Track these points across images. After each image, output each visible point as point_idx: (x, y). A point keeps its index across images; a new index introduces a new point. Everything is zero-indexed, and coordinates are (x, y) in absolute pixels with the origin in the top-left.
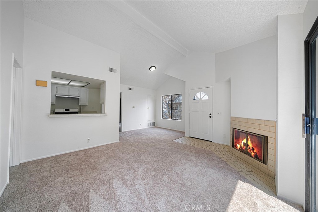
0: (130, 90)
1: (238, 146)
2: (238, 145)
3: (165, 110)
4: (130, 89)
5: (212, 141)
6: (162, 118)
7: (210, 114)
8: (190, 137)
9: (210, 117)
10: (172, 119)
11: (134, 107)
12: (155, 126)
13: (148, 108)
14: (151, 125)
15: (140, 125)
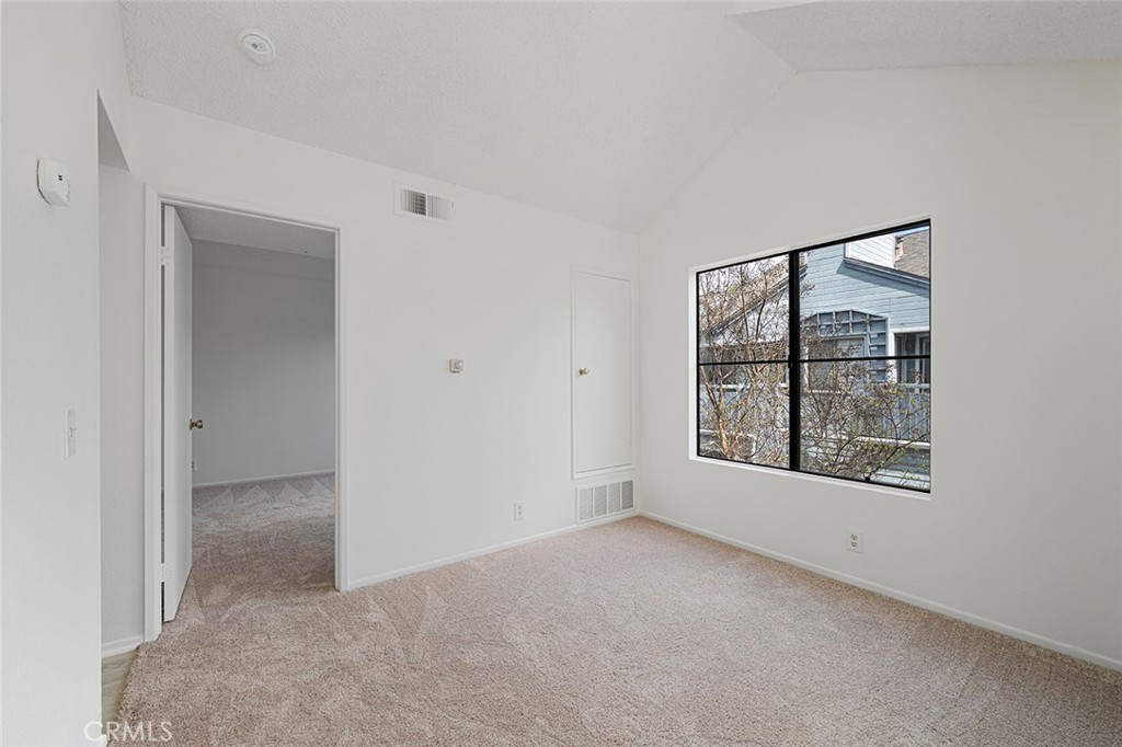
0: (422, 212)
6: (693, 455)
10: (793, 467)
11: (454, 367)
12: (637, 510)
13: (581, 372)
14: (601, 509)
15: (517, 511)
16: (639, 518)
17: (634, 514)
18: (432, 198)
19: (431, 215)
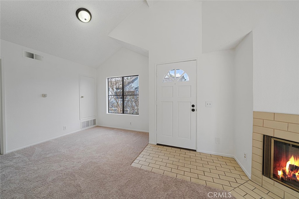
0: (33, 58)
1: (280, 173)
2: (278, 171)
3: (113, 100)
4: (32, 56)
5: (195, 151)
6: (107, 113)
7: (193, 106)
8: (158, 144)
9: (193, 110)
10: (123, 113)
11: (44, 96)
12: (97, 125)
13: (82, 97)
14: (88, 125)
15: (64, 128)
16: (97, 126)
17: (96, 126)
18: (35, 55)
19: (36, 59)
